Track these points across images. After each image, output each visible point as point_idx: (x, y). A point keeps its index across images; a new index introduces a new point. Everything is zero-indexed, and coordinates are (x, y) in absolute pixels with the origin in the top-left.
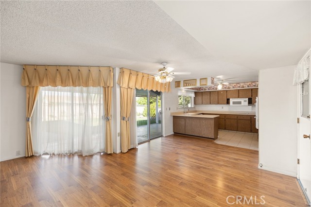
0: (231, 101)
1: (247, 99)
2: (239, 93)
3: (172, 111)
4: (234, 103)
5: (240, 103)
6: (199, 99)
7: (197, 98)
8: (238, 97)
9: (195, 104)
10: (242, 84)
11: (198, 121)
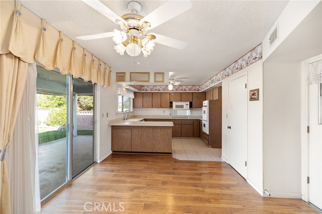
0: (174, 104)
1: (188, 103)
2: (181, 96)
3: (111, 118)
4: (177, 106)
5: (182, 107)
6: (139, 101)
7: (136, 100)
8: (181, 101)
9: (134, 107)
10: (184, 87)
11: (151, 131)
